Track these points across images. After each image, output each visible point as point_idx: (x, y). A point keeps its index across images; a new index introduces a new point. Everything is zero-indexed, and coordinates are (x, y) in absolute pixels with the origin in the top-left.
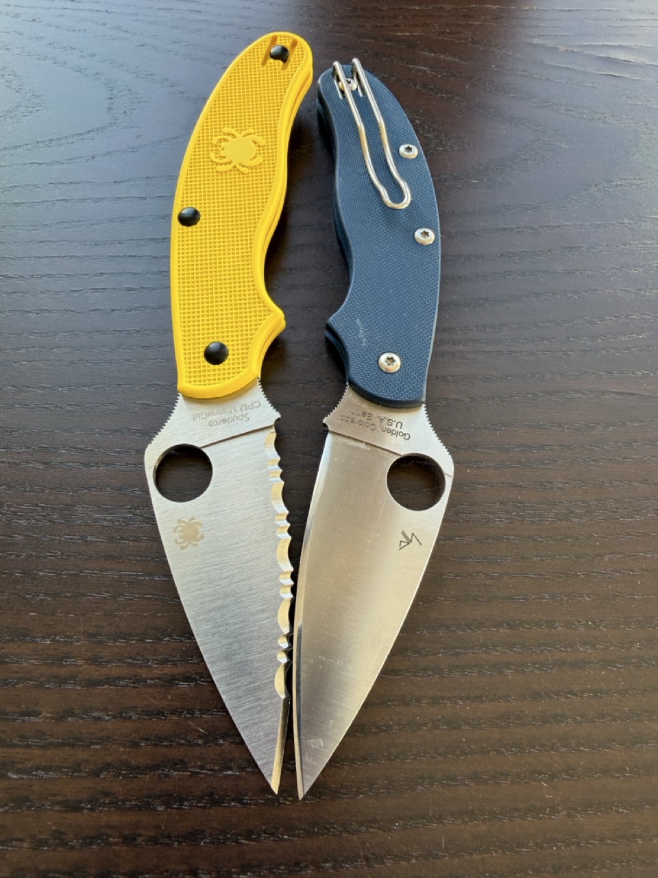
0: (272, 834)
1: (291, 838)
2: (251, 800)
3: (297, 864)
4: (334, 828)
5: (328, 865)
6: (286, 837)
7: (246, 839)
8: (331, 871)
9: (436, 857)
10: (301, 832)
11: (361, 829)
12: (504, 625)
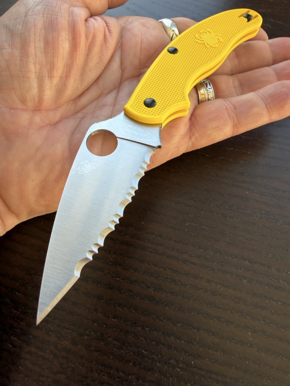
0: (129, 308)
1: (135, 313)
2: (124, 292)
3: (135, 324)
4: (153, 316)
5: (147, 329)
6: (134, 311)
7: (118, 306)
8: (148, 332)
9: (193, 344)
10: (140, 312)
11: (164, 320)
12: (248, 260)
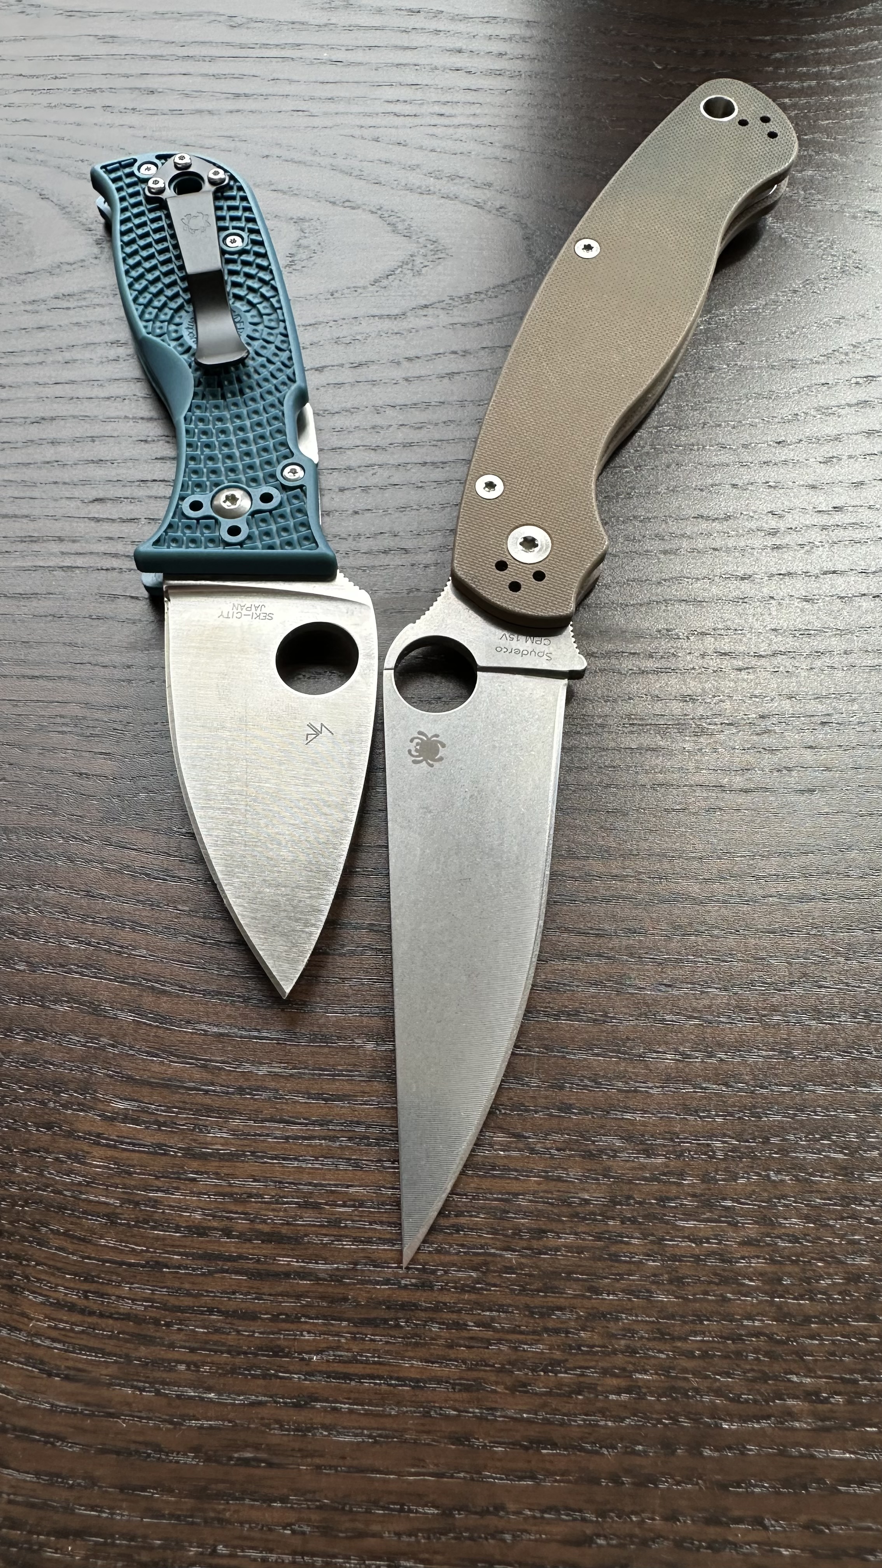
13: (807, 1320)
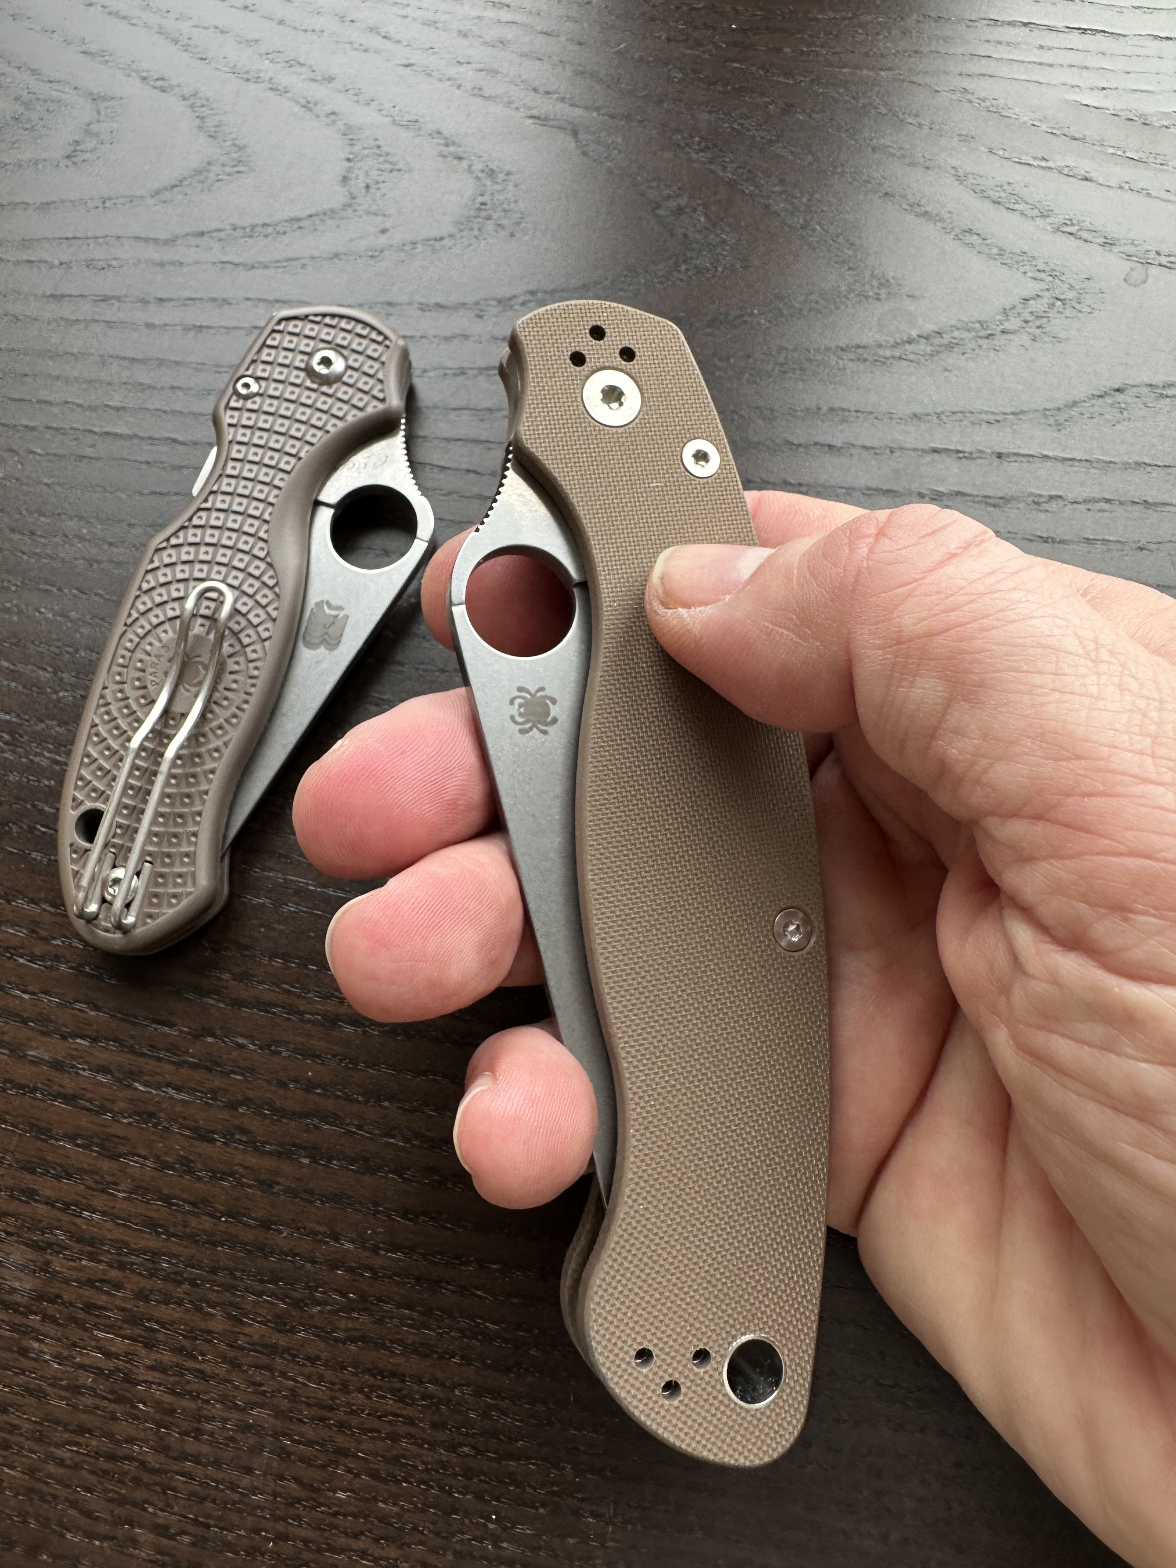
13: (184, 1456)
